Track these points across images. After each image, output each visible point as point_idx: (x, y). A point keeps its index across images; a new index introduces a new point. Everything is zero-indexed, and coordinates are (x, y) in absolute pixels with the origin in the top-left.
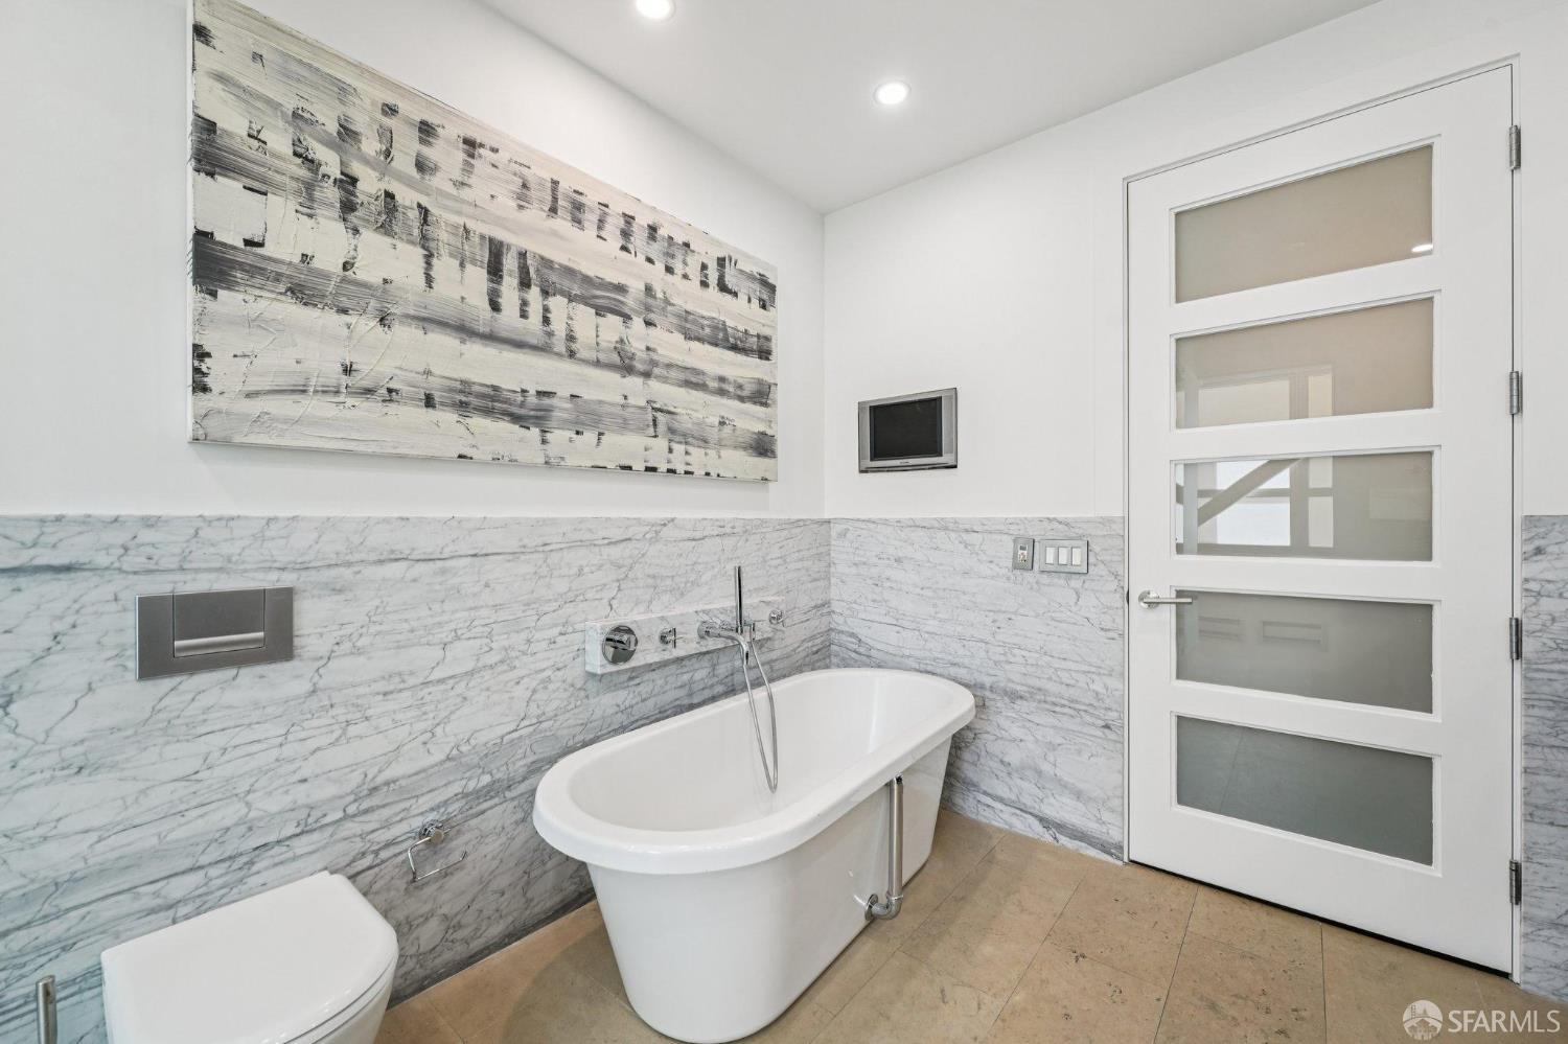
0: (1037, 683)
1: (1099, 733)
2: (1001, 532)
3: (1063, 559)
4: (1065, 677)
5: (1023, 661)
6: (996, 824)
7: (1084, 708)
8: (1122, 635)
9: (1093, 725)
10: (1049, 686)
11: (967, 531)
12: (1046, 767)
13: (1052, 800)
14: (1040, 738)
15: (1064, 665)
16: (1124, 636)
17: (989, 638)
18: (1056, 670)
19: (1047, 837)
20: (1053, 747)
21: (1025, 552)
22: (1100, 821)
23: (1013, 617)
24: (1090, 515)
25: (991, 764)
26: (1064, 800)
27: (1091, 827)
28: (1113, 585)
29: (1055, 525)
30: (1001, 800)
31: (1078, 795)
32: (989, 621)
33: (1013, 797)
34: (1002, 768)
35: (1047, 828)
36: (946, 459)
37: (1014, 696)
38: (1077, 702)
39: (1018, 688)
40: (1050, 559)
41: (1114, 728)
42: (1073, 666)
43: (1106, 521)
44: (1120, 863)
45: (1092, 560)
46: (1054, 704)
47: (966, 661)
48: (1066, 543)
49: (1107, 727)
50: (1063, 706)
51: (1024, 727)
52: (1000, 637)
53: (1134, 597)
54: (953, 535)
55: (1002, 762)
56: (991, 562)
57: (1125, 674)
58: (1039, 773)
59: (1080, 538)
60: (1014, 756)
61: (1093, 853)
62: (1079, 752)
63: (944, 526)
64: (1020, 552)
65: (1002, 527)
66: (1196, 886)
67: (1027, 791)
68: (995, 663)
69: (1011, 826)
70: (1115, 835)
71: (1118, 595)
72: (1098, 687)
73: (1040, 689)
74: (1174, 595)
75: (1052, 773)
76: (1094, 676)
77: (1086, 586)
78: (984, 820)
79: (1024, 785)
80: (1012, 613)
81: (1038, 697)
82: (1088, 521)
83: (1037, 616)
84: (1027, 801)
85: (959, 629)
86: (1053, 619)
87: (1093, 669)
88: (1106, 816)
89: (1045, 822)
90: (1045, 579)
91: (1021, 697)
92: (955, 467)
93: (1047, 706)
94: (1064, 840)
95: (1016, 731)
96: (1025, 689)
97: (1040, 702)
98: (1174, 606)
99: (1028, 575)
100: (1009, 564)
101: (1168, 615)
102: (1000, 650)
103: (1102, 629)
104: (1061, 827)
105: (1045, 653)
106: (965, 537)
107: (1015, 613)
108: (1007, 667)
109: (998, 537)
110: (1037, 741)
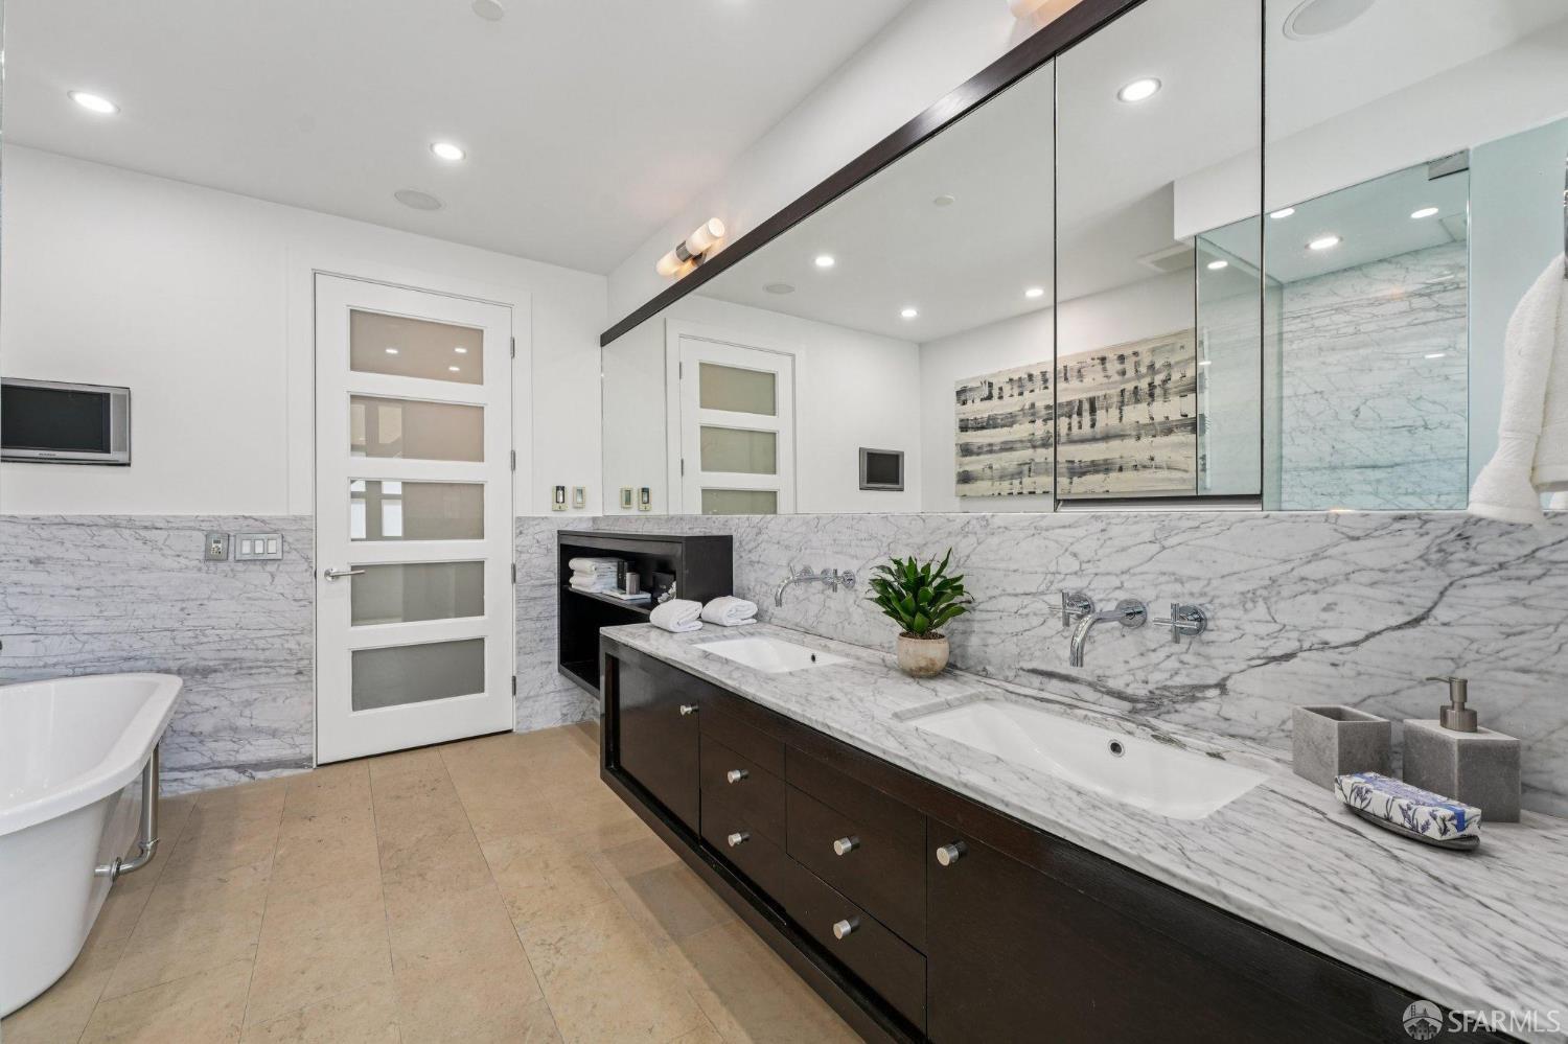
0: (232, 655)
1: (292, 679)
2: (191, 528)
3: (259, 550)
4: (261, 644)
5: (217, 639)
6: (184, 792)
7: (277, 664)
8: (311, 603)
9: (287, 675)
10: (247, 654)
11: (146, 528)
12: (242, 722)
13: (248, 747)
14: (236, 700)
15: (260, 634)
16: (312, 602)
17: (177, 625)
18: (252, 639)
19: (244, 779)
20: (248, 703)
21: (220, 546)
22: (294, 746)
23: (205, 602)
24: (282, 513)
25: (179, 740)
26: (260, 742)
27: (287, 753)
28: (305, 566)
29: (251, 522)
30: (192, 768)
31: (274, 734)
32: (176, 610)
33: (206, 760)
34: (193, 739)
35: (244, 773)
36: (113, 456)
37: (206, 672)
38: (273, 661)
39: (211, 663)
40: (246, 548)
41: (304, 672)
42: (266, 633)
43: (297, 519)
44: (311, 770)
45: (286, 548)
46: (251, 668)
47: (146, 653)
48: (263, 536)
49: (300, 673)
50: (261, 667)
51: (218, 695)
52: (190, 623)
53: (320, 575)
54: (126, 533)
55: (192, 734)
56: (178, 556)
57: (311, 629)
58: (235, 729)
59: (275, 531)
60: (206, 724)
61: (287, 773)
62: (274, 700)
63: (114, 524)
64: (214, 546)
65: (192, 524)
66: (364, 761)
67: (222, 750)
68: (184, 647)
69: (202, 787)
70: (306, 751)
71: (308, 573)
72: (292, 645)
73: (235, 659)
74: (349, 569)
75: (248, 725)
76: (286, 638)
77: (281, 569)
78: (169, 795)
79: (220, 745)
80: (204, 599)
81: (234, 666)
82: (283, 519)
83: (233, 598)
84: (221, 758)
85: (136, 623)
86: (249, 598)
87: (287, 632)
88: (299, 740)
89: (240, 768)
90: (240, 567)
91: (215, 671)
92: (129, 465)
93: (243, 672)
94: (260, 775)
95: (209, 702)
96: (218, 662)
97: (235, 669)
98: (350, 577)
99: (222, 566)
100: (201, 556)
101: (345, 584)
102: (190, 634)
103: (295, 600)
104: (259, 766)
105: (241, 628)
106: (143, 533)
107: (209, 599)
108: (200, 647)
109: (188, 533)
110: (232, 703)
